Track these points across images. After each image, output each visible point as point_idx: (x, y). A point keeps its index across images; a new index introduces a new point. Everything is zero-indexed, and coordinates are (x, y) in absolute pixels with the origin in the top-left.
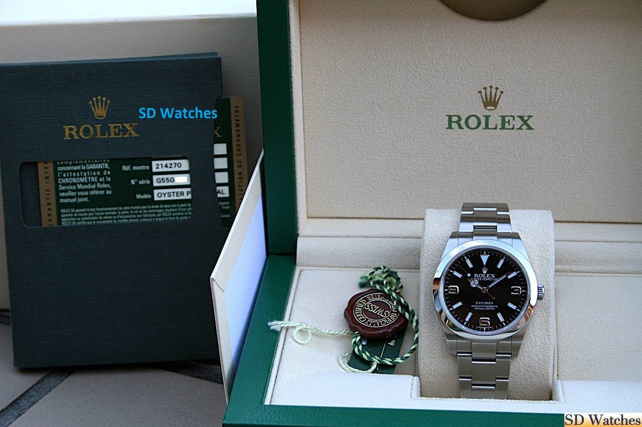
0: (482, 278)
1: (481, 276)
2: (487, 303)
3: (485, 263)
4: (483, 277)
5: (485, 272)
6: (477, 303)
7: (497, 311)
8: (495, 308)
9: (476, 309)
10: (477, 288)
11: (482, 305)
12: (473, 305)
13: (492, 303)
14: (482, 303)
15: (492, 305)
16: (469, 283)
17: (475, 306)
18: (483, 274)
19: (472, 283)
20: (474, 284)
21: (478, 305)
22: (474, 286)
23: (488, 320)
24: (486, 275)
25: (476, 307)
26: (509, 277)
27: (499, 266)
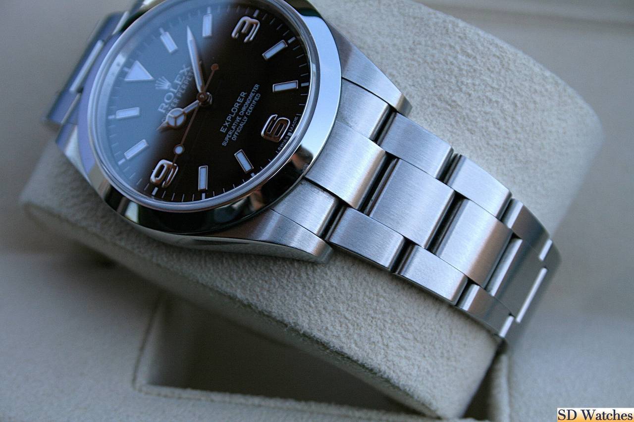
0: (176, 97)
2: (237, 105)
3: (151, 78)
4: (175, 94)
5: (166, 85)
6: (223, 130)
7: (265, 90)
8: (257, 92)
9: (235, 138)
11: (233, 119)
12: (223, 140)
13: (243, 94)
14: (229, 118)
15: (247, 96)
17: (227, 139)
18: (168, 91)
20: (176, 119)
21: (229, 128)
23: (273, 121)
24: (175, 86)
25: (233, 135)
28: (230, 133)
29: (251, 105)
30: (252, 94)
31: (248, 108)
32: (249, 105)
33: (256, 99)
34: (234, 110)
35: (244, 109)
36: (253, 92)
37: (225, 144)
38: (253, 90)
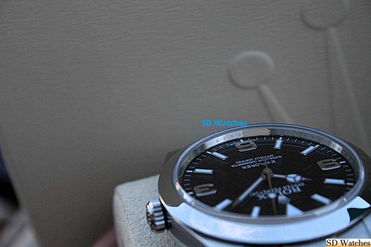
2: (254, 166)
6: (274, 162)
8: (235, 164)
9: (272, 156)
11: (263, 162)
13: (244, 168)
14: (264, 164)
15: (244, 166)
17: (276, 158)
21: (269, 160)
28: (271, 158)
29: (246, 161)
30: (239, 165)
31: (249, 161)
32: (247, 162)
33: (240, 162)
34: (257, 165)
35: (252, 162)
36: (238, 165)
37: (280, 157)
38: (237, 166)
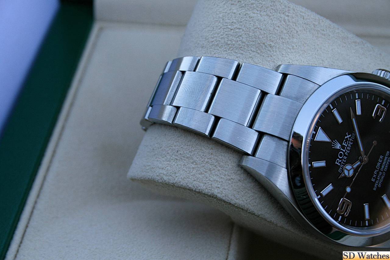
0: (345, 155)
1: (341, 155)
2: (379, 164)
4: (344, 153)
5: (338, 146)
6: (373, 180)
9: (380, 186)
10: (356, 170)
11: (378, 173)
12: (374, 186)
14: (375, 172)
15: (383, 159)
16: (345, 177)
18: (339, 150)
19: (346, 173)
20: (349, 171)
21: (376, 179)
22: (351, 172)
24: (343, 147)
26: (359, 112)
27: (340, 120)
28: (377, 182)
29: (386, 165)
30: (386, 158)
34: (378, 167)
35: (383, 167)
37: (375, 189)
38: (386, 155)
